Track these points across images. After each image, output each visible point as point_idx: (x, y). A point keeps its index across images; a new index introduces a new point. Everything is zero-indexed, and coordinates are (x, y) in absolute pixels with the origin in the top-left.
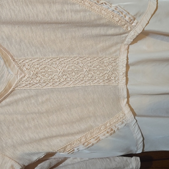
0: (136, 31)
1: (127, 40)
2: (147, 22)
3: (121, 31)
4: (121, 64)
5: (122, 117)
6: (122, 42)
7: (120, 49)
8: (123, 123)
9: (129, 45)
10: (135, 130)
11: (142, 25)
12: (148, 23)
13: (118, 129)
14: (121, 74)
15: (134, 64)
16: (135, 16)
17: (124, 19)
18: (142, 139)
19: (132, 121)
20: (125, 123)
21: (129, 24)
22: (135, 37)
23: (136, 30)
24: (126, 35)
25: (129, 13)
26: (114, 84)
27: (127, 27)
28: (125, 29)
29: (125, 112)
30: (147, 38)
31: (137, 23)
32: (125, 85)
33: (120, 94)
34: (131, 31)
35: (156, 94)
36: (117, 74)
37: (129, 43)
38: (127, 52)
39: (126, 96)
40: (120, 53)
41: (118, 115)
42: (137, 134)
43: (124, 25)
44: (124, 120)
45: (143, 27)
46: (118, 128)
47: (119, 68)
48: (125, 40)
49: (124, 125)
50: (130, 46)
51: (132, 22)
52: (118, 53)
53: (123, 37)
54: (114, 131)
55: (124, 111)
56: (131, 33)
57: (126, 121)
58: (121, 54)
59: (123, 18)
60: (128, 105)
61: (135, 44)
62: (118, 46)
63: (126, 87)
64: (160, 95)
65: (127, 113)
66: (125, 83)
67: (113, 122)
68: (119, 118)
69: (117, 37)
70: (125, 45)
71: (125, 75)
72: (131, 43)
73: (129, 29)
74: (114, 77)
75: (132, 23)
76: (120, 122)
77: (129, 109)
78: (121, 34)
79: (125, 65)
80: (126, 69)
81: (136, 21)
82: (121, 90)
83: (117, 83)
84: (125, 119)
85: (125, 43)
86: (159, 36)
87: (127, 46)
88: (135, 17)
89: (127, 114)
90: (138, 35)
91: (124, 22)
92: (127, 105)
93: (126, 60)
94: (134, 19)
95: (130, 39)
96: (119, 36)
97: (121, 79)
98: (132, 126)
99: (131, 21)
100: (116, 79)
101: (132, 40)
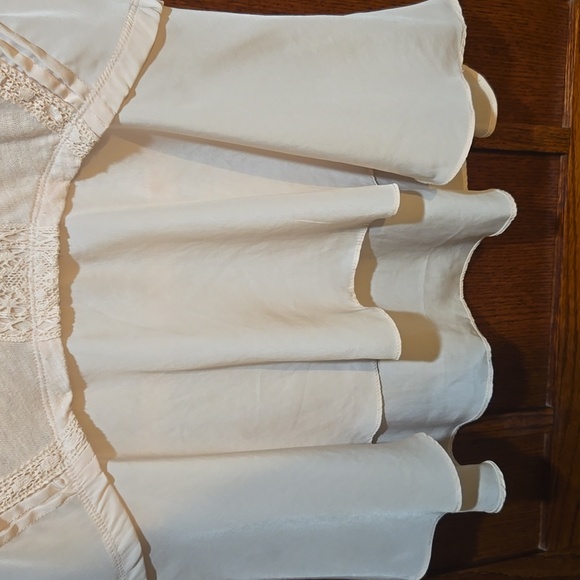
0: (85, 126)
1: (58, 159)
2: (126, 93)
3: (25, 125)
4: (37, 255)
5: (47, 469)
6: (42, 168)
7: (32, 198)
8: (51, 493)
9: (72, 181)
10: (105, 516)
11: (106, 104)
12: (132, 93)
13: (32, 519)
14: (40, 294)
15: (96, 255)
16: (70, 63)
17: (25, 75)
18: (137, 549)
19: (92, 483)
20: (64, 491)
21: (50, 95)
22: (87, 149)
23: (84, 122)
24: (51, 139)
25: (42, 53)
26: (13, 337)
27: (46, 109)
28: (37, 114)
29: (63, 450)
30: (148, 154)
31: (84, 95)
32: (59, 341)
33: (40, 377)
34: (68, 126)
35: (198, 366)
36: (19, 295)
37: (72, 173)
38: (62, 209)
39: (65, 382)
40: (31, 214)
41: (32, 461)
42: (118, 534)
43: (32, 100)
44: (56, 482)
45: (111, 110)
46: (32, 516)
47: (30, 272)
48: (50, 158)
49: (56, 499)
50: (77, 183)
51: (62, 87)
52: (23, 210)
53: (40, 149)
54: (15, 528)
55: (59, 444)
56: (66, 131)
57: (66, 482)
58: (34, 214)
59: (24, 73)
60: (77, 417)
61: (98, 176)
62: (26, 186)
63: (61, 349)
64: (213, 372)
65: (71, 452)
66: (55, 331)
67: (9, 492)
68: (36, 473)
69: (13, 146)
70: (54, 179)
71: (55, 297)
72: (76, 170)
73: (58, 117)
74: (9, 309)
75: (65, 94)
76: (41, 489)
77: (78, 434)
78: (27, 137)
79: (53, 261)
80: (60, 276)
81: (78, 86)
82: (44, 361)
83: (24, 331)
84: (61, 477)
85: (54, 171)
86: (197, 146)
87: (63, 185)
88: (73, 68)
89: (70, 456)
90: (96, 139)
91: (29, 90)
92: (72, 417)
93: (56, 240)
94: (71, 79)
95: (71, 155)
96: (23, 145)
97: (39, 314)
98: (94, 502)
99: (55, 85)
100: (20, 314)
101: (78, 162)
